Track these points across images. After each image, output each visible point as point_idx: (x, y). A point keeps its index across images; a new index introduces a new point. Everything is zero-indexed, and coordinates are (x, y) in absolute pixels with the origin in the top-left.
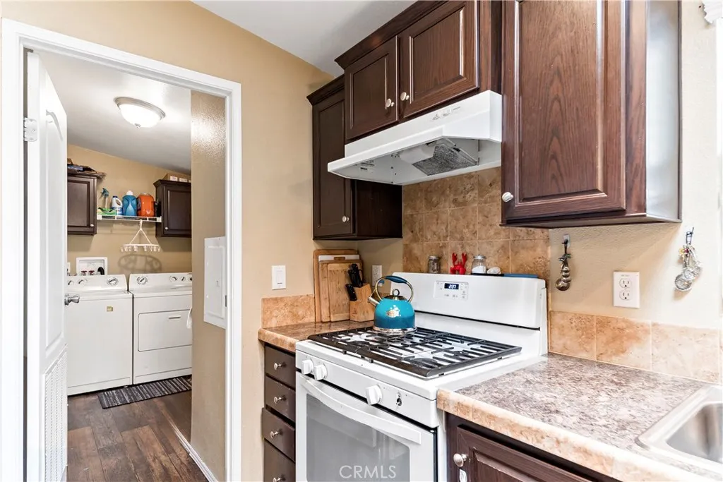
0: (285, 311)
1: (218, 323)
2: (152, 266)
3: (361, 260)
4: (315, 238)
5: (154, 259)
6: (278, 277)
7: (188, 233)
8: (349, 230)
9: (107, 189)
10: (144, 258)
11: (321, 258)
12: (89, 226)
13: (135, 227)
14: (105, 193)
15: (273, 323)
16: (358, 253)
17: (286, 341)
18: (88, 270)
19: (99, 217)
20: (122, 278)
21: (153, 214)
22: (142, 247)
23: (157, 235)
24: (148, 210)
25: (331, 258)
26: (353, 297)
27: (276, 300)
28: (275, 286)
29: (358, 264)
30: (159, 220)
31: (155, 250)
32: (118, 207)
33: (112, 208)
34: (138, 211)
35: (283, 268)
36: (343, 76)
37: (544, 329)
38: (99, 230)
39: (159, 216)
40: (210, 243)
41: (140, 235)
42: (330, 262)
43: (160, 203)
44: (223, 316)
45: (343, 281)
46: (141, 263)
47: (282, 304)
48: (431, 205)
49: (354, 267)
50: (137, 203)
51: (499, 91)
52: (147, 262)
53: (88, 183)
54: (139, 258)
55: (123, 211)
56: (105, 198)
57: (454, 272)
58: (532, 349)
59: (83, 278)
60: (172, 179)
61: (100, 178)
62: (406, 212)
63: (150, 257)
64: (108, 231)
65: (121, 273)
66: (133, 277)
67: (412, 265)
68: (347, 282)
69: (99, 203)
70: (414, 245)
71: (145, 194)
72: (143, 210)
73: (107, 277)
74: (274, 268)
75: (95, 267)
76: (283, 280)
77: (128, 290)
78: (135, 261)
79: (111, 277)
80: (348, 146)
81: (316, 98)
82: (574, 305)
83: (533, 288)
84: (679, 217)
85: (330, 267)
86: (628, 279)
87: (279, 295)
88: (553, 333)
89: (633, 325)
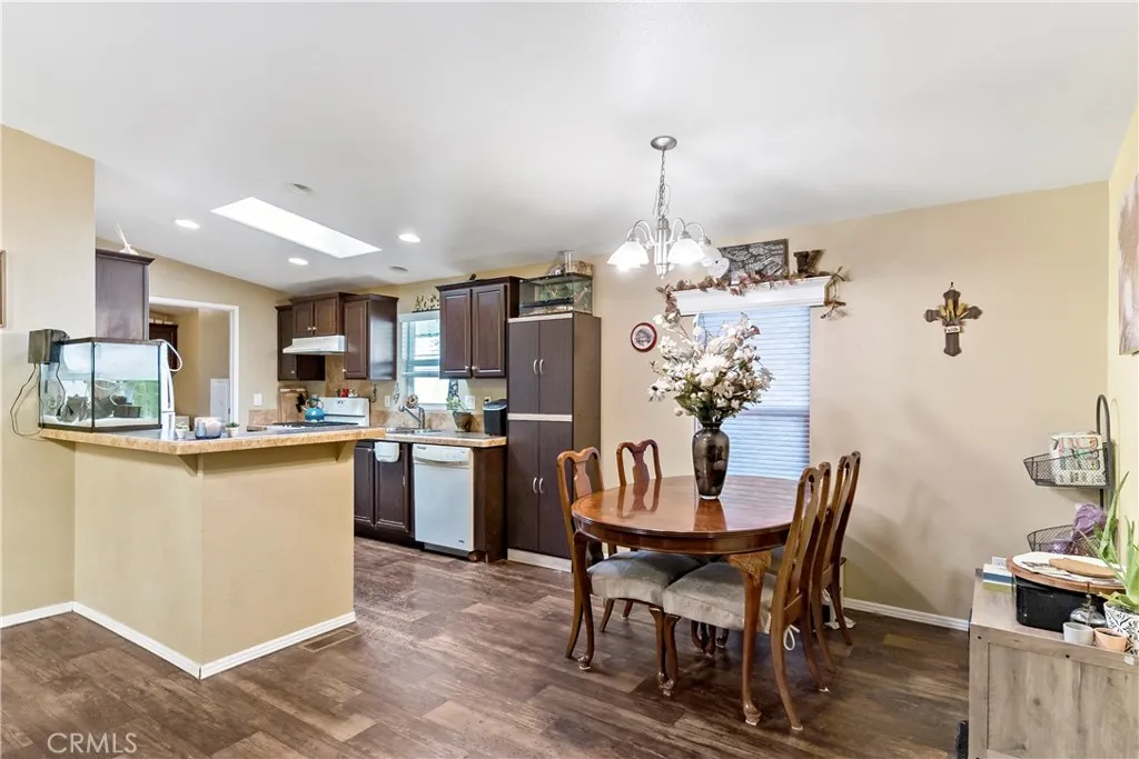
0: (261, 417)
3: (307, 392)
4: (279, 379)
6: (258, 399)
8: (295, 377)
11: (282, 390)
15: (255, 422)
16: (305, 387)
17: (261, 427)
25: (288, 390)
26: (300, 410)
27: (256, 411)
28: (256, 404)
29: (304, 394)
35: (260, 395)
37: (367, 416)
40: (214, 382)
42: (287, 392)
45: (295, 402)
47: (259, 413)
48: (336, 367)
49: (301, 395)
51: (343, 334)
57: (343, 396)
58: (362, 422)
62: (327, 369)
67: (329, 394)
68: (297, 402)
70: (330, 384)
74: (256, 396)
76: (260, 400)
80: (294, 340)
81: (280, 310)
82: (377, 407)
83: (363, 402)
84: (395, 379)
85: (287, 395)
86: (387, 398)
87: (258, 408)
88: (372, 418)
89: (387, 412)
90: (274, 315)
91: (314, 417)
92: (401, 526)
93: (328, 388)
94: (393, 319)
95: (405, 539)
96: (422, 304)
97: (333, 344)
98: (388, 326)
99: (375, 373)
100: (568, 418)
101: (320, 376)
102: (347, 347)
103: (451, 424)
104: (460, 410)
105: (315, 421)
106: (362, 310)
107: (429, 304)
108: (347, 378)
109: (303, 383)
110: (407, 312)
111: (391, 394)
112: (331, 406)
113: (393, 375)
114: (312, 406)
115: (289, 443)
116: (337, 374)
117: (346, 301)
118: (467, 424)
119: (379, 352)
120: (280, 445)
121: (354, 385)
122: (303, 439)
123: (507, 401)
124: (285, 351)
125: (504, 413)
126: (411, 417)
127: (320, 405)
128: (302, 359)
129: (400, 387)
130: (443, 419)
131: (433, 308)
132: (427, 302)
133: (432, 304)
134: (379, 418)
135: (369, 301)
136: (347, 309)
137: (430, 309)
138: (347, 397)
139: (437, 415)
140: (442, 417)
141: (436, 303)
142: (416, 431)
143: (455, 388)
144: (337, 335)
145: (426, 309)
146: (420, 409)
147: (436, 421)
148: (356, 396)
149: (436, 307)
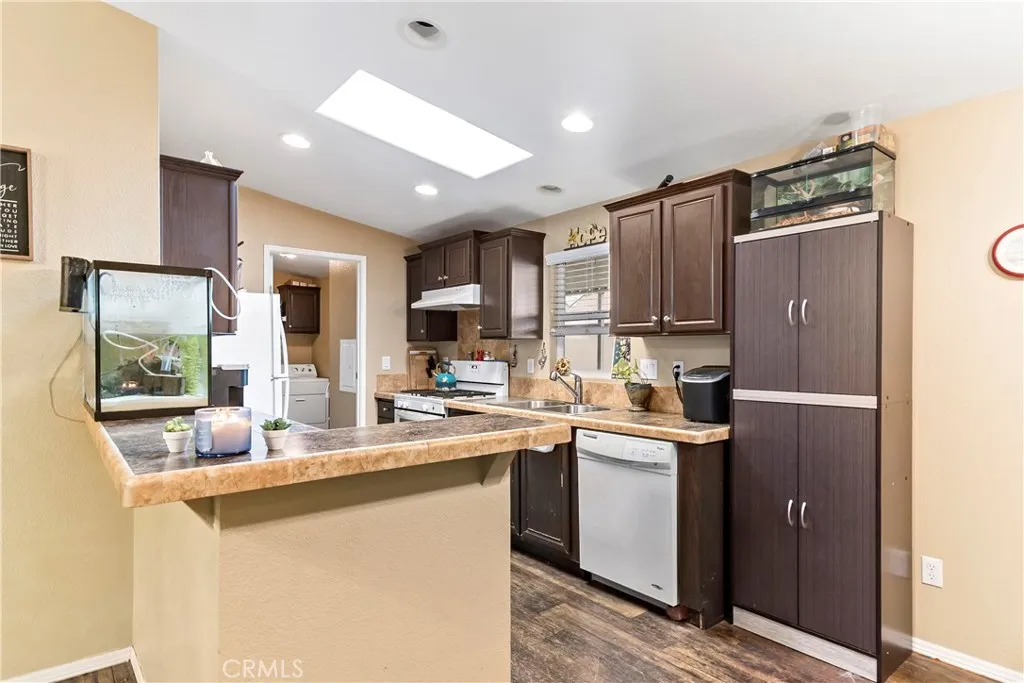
0: (390, 383)
1: (349, 390)
3: (437, 354)
4: (408, 340)
6: (386, 363)
8: (425, 337)
11: (411, 352)
15: (383, 388)
16: (435, 349)
17: (389, 395)
25: (418, 352)
26: (430, 375)
27: (385, 376)
28: (384, 368)
29: (434, 357)
35: (388, 358)
36: (419, 255)
37: (506, 384)
40: (344, 343)
42: (417, 355)
43: (284, 304)
44: (354, 385)
45: (425, 366)
47: (387, 379)
48: (470, 324)
49: (431, 358)
51: (478, 283)
57: (478, 360)
58: (501, 393)
60: (295, 283)
62: (459, 326)
67: (461, 356)
68: (428, 367)
70: (462, 345)
74: (384, 358)
76: (389, 364)
80: (423, 293)
81: (409, 259)
82: (517, 373)
83: (501, 366)
84: (540, 337)
85: (417, 358)
86: (531, 361)
87: (386, 373)
88: (512, 387)
89: (531, 380)
90: (403, 264)
91: (445, 384)
92: (559, 543)
93: (460, 350)
94: (539, 261)
95: (566, 562)
96: (578, 238)
97: (467, 295)
98: (532, 270)
99: (517, 330)
100: (870, 402)
101: (452, 336)
102: (482, 299)
103: (621, 399)
104: (634, 379)
105: (446, 389)
106: (501, 250)
107: (587, 237)
108: (482, 338)
109: (434, 344)
110: (560, 251)
111: (535, 357)
112: (465, 371)
113: (539, 333)
114: (443, 371)
115: (388, 465)
116: (472, 331)
117: (482, 242)
118: (646, 399)
119: (522, 304)
120: (371, 468)
121: (490, 345)
122: (419, 453)
123: (731, 368)
124: (415, 305)
125: (723, 389)
126: (563, 386)
127: (451, 370)
128: (431, 314)
129: (547, 347)
130: (609, 391)
131: (593, 242)
132: (585, 234)
133: (592, 237)
134: (520, 387)
135: (510, 238)
136: (483, 252)
137: (589, 243)
138: (482, 360)
139: (599, 386)
140: (607, 389)
141: (597, 234)
142: (572, 407)
143: (624, 349)
144: (472, 285)
145: (583, 244)
146: (576, 377)
147: (598, 393)
148: (493, 359)
149: (598, 240)
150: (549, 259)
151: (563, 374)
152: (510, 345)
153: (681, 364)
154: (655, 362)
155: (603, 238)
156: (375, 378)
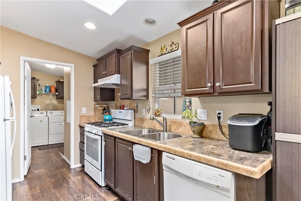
0: (86, 119)
2: (55, 108)
3: (108, 107)
4: (94, 101)
5: (55, 106)
6: (84, 110)
7: (63, 98)
9: (40, 84)
10: (52, 106)
11: (96, 106)
12: (34, 96)
13: (49, 96)
14: (39, 85)
15: (83, 122)
17: (83, 125)
18: (34, 109)
19: (38, 93)
20: (45, 112)
21: (55, 92)
22: (52, 102)
23: (56, 98)
24: (53, 90)
25: (99, 106)
28: (83, 113)
30: (57, 94)
31: (56, 103)
32: (44, 90)
33: (42, 90)
34: (50, 91)
35: (85, 108)
36: (97, 64)
37: (133, 120)
38: (37, 97)
39: (57, 92)
40: (68, 102)
41: (51, 98)
42: (98, 107)
43: (57, 88)
45: (102, 111)
46: (51, 107)
47: (85, 117)
49: (105, 108)
50: (50, 88)
51: (119, 74)
52: (53, 107)
53: (34, 82)
54: (50, 106)
55: (45, 91)
56: (39, 87)
57: (122, 109)
58: (131, 124)
59: (32, 112)
60: (61, 80)
61: (38, 81)
62: (115, 95)
63: (54, 105)
64: (40, 97)
65: (45, 110)
66: (48, 112)
69: (38, 89)
70: (117, 103)
71: (52, 85)
72: (52, 91)
73: (40, 112)
74: (83, 108)
75: (36, 109)
76: (85, 111)
77: (47, 116)
78: (49, 107)
79: (41, 112)
80: (98, 80)
82: (138, 115)
83: (131, 112)
84: (148, 99)
85: (98, 108)
86: (144, 110)
87: (84, 115)
88: (135, 121)
89: (144, 119)
90: (92, 69)
91: (107, 120)
93: (116, 105)
94: (147, 63)
96: (165, 50)
97: (114, 79)
101: (113, 99)
102: (121, 81)
103: (187, 130)
105: (108, 122)
106: (129, 57)
107: (169, 49)
108: (121, 99)
109: (105, 102)
110: (156, 57)
111: (145, 108)
112: (116, 114)
113: (147, 97)
117: (120, 54)
118: (201, 131)
121: (127, 102)
124: (94, 85)
127: (112, 113)
128: (102, 89)
129: (151, 103)
130: (180, 126)
131: (172, 51)
132: (168, 47)
133: (171, 48)
134: (139, 121)
135: (132, 51)
136: (121, 59)
137: (170, 51)
138: (124, 109)
139: (175, 122)
140: (180, 124)
141: (174, 46)
142: (162, 133)
143: (188, 104)
144: (116, 74)
145: (167, 52)
146: (164, 118)
147: (175, 126)
148: (128, 109)
149: (175, 49)
150: (151, 61)
151: (158, 116)
152: (135, 102)
153: (222, 112)
154: (206, 111)
155: (177, 48)
156: (79, 117)
